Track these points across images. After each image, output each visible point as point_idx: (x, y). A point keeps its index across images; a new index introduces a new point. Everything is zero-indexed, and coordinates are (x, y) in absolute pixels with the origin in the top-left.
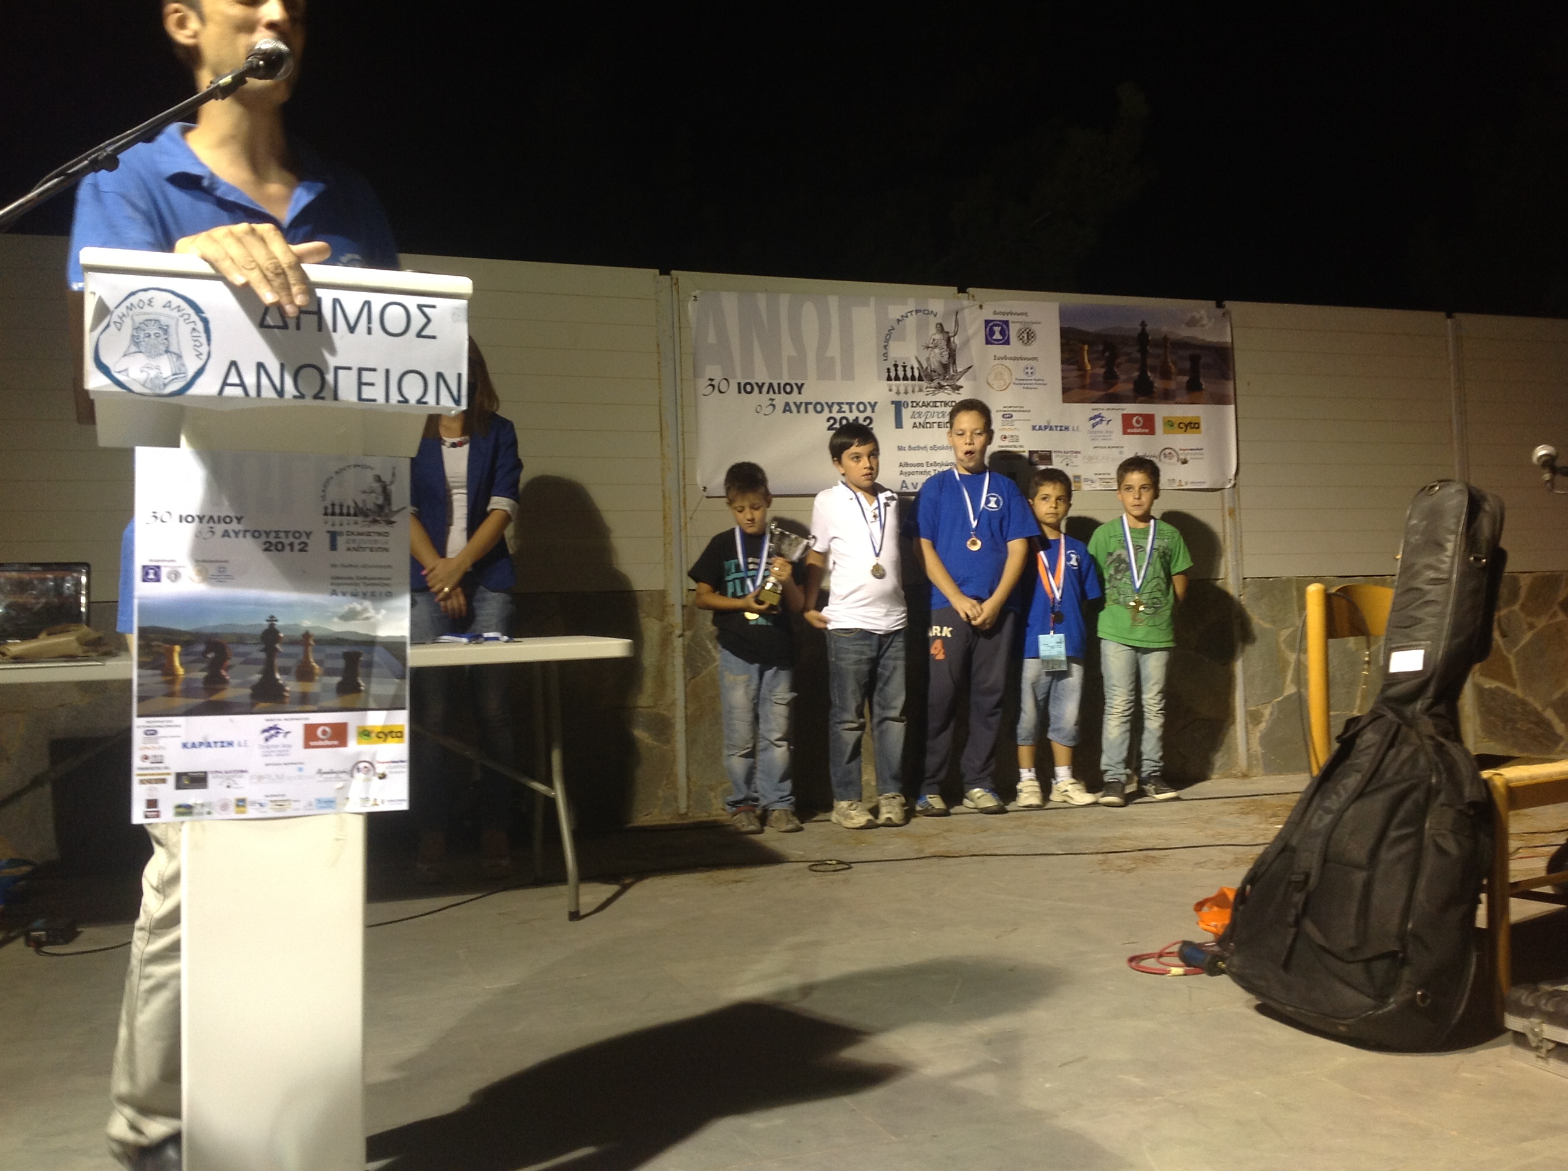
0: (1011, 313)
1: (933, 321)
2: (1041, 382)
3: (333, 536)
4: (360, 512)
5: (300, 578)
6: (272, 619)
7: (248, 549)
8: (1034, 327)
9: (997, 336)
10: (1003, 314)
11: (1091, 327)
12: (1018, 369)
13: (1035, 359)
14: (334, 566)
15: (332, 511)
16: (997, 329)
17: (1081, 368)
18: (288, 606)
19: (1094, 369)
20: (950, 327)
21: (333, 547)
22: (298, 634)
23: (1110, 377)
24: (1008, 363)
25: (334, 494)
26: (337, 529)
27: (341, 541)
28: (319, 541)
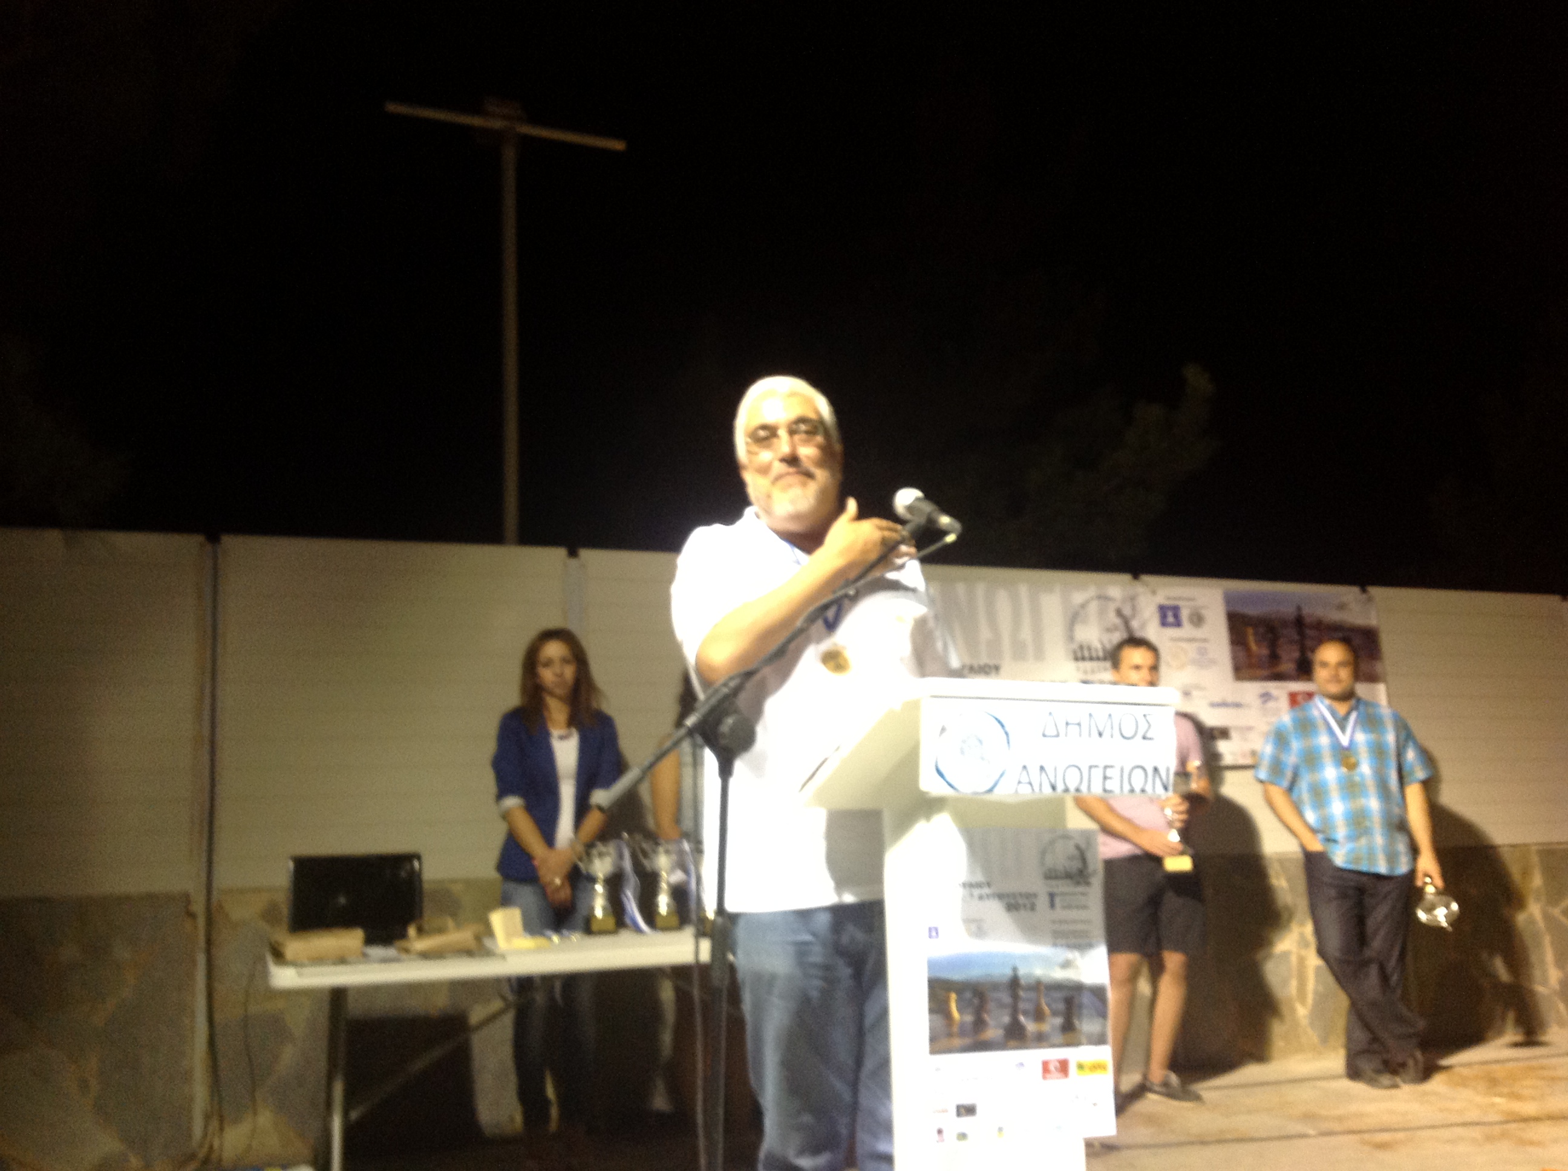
0: (1180, 599)
1: (1112, 607)
2: (1213, 662)
3: (1052, 896)
4: (1068, 876)
5: (1031, 932)
6: (1015, 969)
7: (994, 910)
8: (1204, 612)
9: (1170, 619)
10: (1175, 599)
11: (1252, 611)
12: (1191, 649)
13: (1205, 640)
14: (1054, 922)
15: (1051, 875)
16: (1170, 614)
17: (1248, 649)
18: (1024, 958)
19: (1259, 650)
20: (1127, 611)
21: (1052, 905)
22: (1032, 981)
23: (1274, 657)
24: (1184, 645)
25: (1049, 861)
26: (1055, 890)
27: (1058, 901)
28: (1042, 902)
